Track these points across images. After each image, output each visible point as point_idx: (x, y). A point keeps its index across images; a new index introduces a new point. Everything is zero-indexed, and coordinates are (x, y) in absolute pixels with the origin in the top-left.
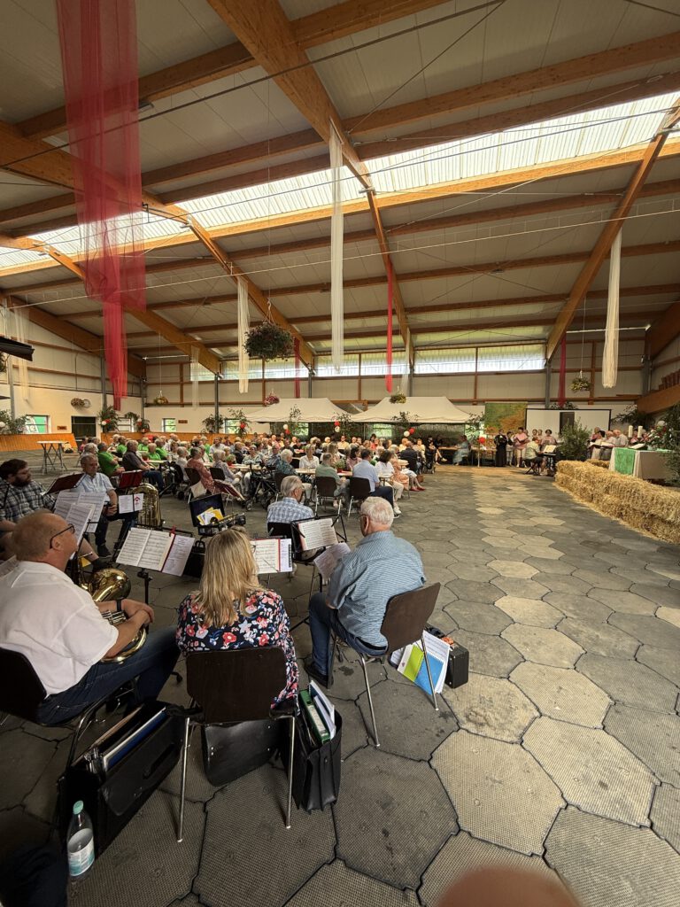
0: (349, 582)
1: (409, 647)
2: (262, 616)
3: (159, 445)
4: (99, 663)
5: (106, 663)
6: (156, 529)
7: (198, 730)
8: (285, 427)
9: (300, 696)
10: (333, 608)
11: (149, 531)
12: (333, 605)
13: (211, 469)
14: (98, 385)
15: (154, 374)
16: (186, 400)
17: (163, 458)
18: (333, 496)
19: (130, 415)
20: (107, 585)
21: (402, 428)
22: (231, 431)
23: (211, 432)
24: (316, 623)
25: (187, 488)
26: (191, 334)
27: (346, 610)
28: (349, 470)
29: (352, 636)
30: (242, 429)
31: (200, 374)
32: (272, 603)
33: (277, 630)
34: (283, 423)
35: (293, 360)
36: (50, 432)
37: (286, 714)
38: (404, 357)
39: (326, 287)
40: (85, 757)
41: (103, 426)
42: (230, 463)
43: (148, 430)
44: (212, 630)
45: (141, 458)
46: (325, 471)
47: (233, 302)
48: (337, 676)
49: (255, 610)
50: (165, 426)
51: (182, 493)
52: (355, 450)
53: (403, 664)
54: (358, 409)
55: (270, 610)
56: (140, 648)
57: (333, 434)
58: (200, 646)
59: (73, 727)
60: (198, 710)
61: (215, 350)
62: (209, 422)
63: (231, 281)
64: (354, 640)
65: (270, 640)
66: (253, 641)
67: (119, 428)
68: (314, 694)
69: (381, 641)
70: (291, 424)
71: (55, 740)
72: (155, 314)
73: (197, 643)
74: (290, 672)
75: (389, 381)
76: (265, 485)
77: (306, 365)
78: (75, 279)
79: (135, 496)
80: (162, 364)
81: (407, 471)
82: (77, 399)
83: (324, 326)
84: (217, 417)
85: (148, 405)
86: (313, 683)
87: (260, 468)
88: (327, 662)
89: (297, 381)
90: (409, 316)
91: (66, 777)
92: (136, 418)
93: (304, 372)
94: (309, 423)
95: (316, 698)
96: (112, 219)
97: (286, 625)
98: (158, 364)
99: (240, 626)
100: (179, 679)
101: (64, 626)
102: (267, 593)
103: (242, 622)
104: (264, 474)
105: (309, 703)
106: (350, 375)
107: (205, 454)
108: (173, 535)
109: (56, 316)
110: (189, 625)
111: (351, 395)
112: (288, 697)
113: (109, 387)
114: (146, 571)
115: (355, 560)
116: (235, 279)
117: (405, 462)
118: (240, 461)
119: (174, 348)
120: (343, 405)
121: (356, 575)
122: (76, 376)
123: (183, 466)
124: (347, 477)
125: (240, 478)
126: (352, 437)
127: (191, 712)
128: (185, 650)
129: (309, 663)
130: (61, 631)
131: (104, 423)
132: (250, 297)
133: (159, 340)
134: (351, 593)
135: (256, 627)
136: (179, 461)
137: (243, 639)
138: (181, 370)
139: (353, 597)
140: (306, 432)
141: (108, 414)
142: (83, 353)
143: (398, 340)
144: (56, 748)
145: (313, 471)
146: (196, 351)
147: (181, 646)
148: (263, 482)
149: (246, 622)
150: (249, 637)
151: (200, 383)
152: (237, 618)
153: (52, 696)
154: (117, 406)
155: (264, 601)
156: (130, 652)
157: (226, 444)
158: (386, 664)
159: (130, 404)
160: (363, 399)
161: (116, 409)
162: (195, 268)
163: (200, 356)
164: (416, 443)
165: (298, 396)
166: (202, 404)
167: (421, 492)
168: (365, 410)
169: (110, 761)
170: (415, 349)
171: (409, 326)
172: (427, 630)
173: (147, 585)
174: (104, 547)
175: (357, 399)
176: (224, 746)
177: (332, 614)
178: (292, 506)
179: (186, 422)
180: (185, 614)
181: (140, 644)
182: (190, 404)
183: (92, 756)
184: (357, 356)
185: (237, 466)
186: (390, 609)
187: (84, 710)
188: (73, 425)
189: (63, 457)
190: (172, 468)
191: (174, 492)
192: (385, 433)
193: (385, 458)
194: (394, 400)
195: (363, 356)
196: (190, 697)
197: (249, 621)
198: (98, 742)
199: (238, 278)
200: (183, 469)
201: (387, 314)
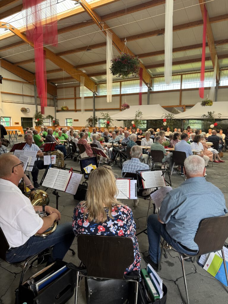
0: (174, 207)
1: (212, 254)
2: (120, 219)
3: (64, 132)
4: (34, 236)
5: (37, 236)
6: (62, 168)
7: (84, 280)
8: (133, 122)
9: (141, 271)
10: (163, 223)
11: (58, 170)
12: (163, 221)
13: (91, 145)
14: (33, 100)
15: (61, 93)
16: (77, 108)
17: (66, 139)
18: (161, 162)
19: (49, 117)
20: (37, 198)
21: (209, 122)
22: (102, 126)
23: (91, 126)
24: (152, 232)
25: (78, 156)
26: (80, 69)
27: (171, 225)
28: (172, 147)
29: (175, 241)
30: (108, 124)
31: (85, 92)
32: (126, 212)
33: (129, 229)
34: (132, 120)
35: (138, 81)
36: (12, 126)
37: (133, 279)
38: (212, 76)
39: (161, 31)
40: (28, 282)
41: (36, 123)
42: (101, 142)
43: (58, 125)
44: (92, 223)
45: (55, 138)
46: (157, 147)
47: (103, 48)
48: (163, 265)
49: (116, 214)
50: (67, 123)
51: (76, 158)
52: (176, 135)
53: (208, 265)
54: (179, 111)
55: (125, 216)
56: (54, 231)
57: (162, 126)
58: (85, 231)
59: (22, 266)
60: (83, 268)
61: (93, 78)
62: (90, 120)
63: (103, 34)
64: (176, 244)
65: (124, 234)
66: (115, 233)
67: (44, 123)
68: (149, 272)
69: (194, 247)
70: (136, 121)
71: (15, 273)
72: (61, 58)
73: (83, 230)
74: (136, 256)
75: (202, 91)
76: (121, 155)
77: (147, 84)
78: (21, 42)
79: (52, 156)
80: (65, 88)
81: (211, 149)
82: (24, 108)
83: (159, 58)
84: (94, 117)
85: (58, 111)
86: (149, 265)
87: (118, 145)
88: (158, 256)
89: (140, 94)
90: (218, 47)
91: (19, 290)
92: (52, 118)
93: (145, 89)
94: (147, 120)
95: (151, 274)
96: (39, 4)
97: (134, 227)
98: (63, 88)
99: (107, 222)
100: (74, 253)
101: (17, 214)
102: (123, 206)
103: (109, 220)
104: (120, 148)
105: (147, 276)
106: (174, 89)
107: (88, 137)
108: (71, 172)
109: (13, 63)
110: (79, 219)
111: (174, 102)
112: (134, 270)
113: (39, 101)
114: (57, 191)
115: (178, 194)
116: (105, 32)
117: (211, 144)
118: (107, 141)
119: (72, 78)
120: (169, 109)
121: (179, 203)
122: (23, 95)
123: (76, 143)
124: (171, 151)
125: (107, 150)
126: (174, 129)
127: (80, 268)
128: (77, 233)
129: (147, 255)
130: (16, 217)
131: (37, 121)
132: (114, 43)
133: (63, 74)
134: (175, 214)
135: (117, 224)
136: (74, 140)
137: (109, 231)
138: (75, 90)
139: (176, 217)
140: (145, 126)
141: (38, 116)
142: (26, 83)
143: (209, 64)
144: (15, 277)
145: (149, 147)
146: (83, 79)
147: (75, 231)
148: (120, 152)
149: (111, 221)
150: (113, 230)
151: (85, 98)
152: (106, 218)
153: (12, 248)
154: (43, 112)
155: (122, 210)
156: (49, 233)
157: (99, 132)
158: (196, 263)
159: (49, 111)
160: (183, 104)
161: (42, 113)
162: (82, 28)
163: (85, 82)
164: (218, 132)
165: (140, 104)
166: (86, 110)
167: (221, 164)
168: (184, 111)
169: (39, 286)
170: (220, 69)
171: (217, 53)
172: (225, 246)
173: (57, 199)
174: (37, 183)
175: (179, 104)
176: (97, 291)
177: (162, 226)
178: (137, 163)
179: (77, 120)
180: (77, 213)
181: (54, 229)
182: (80, 110)
183: (31, 282)
184: (180, 76)
185: (105, 143)
186: (201, 227)
187: (27, 258)
188: (22, 122)
189: (17, 139)
190: (71, 144)
191: (72, 157)
192: (196, 126)
193: (196, 140)
194: (204, 104)
195: (184, 76)
196: (80, 260)
197: (113, 221)
198: (34, 276)
199: (107, 32)
200: (76, 144)
201: (202, 46)
